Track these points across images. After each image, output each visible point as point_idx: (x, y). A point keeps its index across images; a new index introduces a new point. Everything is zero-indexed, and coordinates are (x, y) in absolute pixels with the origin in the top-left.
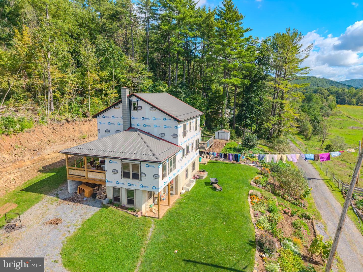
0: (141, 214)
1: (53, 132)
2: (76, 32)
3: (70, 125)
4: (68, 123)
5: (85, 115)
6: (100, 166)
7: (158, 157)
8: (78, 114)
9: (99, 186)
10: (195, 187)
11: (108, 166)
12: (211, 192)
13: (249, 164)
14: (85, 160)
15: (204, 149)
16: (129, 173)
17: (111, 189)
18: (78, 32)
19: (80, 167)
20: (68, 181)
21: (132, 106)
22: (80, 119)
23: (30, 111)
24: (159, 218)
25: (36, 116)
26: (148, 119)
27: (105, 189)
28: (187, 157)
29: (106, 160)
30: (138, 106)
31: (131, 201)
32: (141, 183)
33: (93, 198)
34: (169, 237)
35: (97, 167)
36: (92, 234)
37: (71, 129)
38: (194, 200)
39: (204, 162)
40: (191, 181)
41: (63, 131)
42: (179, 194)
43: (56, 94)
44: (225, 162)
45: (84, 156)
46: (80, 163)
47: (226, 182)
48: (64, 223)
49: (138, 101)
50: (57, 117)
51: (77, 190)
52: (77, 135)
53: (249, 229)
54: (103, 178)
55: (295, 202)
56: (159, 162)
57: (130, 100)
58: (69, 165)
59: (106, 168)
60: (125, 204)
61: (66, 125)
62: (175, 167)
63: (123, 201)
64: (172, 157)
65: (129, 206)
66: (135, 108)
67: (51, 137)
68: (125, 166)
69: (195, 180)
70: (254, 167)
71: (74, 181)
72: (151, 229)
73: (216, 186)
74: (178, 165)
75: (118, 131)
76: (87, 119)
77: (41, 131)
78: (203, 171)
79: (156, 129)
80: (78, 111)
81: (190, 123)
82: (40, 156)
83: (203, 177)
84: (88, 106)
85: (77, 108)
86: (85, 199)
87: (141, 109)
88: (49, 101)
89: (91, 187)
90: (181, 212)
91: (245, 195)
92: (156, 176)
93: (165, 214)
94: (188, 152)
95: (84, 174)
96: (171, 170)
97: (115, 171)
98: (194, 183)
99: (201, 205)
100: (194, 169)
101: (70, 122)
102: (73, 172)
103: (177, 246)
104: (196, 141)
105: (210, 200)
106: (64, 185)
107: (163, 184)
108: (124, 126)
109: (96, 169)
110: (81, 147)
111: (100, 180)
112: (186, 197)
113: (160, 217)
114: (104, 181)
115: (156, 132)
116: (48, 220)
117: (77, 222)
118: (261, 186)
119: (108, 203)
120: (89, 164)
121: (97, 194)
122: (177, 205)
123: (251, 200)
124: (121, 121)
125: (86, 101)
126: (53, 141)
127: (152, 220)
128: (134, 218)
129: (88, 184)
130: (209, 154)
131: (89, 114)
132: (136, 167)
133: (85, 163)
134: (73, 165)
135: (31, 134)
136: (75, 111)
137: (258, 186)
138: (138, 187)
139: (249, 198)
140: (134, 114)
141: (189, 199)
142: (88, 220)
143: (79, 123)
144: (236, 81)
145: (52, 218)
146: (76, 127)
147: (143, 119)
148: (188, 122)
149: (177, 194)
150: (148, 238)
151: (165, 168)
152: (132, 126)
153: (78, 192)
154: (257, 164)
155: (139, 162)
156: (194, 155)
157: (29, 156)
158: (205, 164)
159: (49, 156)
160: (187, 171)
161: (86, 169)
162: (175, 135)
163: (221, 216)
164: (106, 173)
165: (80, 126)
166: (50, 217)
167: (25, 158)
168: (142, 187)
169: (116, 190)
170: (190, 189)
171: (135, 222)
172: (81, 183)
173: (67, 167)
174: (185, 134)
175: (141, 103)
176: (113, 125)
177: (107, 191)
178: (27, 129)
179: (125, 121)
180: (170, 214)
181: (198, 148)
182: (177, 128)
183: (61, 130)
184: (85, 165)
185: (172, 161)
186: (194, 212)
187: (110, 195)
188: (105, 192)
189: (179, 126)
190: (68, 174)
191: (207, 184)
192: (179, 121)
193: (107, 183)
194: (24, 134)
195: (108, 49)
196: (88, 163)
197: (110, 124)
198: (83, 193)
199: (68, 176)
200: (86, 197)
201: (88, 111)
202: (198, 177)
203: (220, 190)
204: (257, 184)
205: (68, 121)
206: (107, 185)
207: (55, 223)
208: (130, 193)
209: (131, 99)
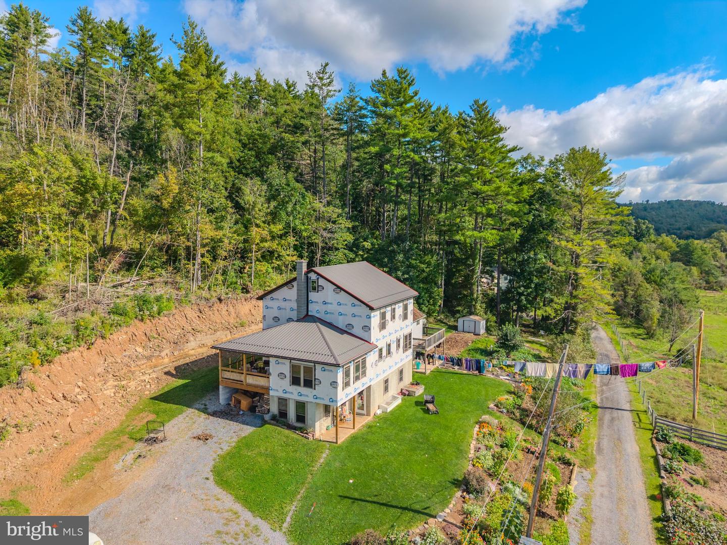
0: (313, 436)
1: (198, 316)
2: (238, 157)
3: (222, 305)
4: (220, 302)
5: (245, 290)
6: (264, 368)
7: (338, 358)
8: (235, 289)
9: (261, 395)
10: (399, 407)
11: (273, 368)
12: (421, 414)
13: (501, 377)
14: (244, 359)
15: (424, 348)
16: (300, 378)
17: (276, 400)
18: (242, 157)
19: (236, 369)
20: (220, 387)
21: (310, 285)
22: (238, 296)
23: (170, 286)
24: (337, 443)
25: (177, 292)
26: (331, 304)
27: (268, 400)
28: (389, 361)
29: (271, 359)
30: (318, 286)
31: (301, 418)
32: (314, 392)
33: (251, 412)
34: (345, 465)
35: (259, 370)
36: (249, 454)
37: (224, 312)
38: (392, 424)
39: (424, 371)
40: (394, 398)
41: (213, 314)
42: (372, 414)
43: (205, 260)
44: (460, 371)
45: (243, 353)
46: (236, 363)
47: (450, 402)
48: (215, 439)
49: (318, 278)
50: (205, 294)
51: (231, 400)
52: (232, 321)
53: (459, 466)
54: (267, 385)
55: (557, 439)
56: (337, 365)
57: (307, 277)
58: (223, 366)
59: (271, 371)
60: (293, 421)
61: (217, 306)
62: (364, 373)
63: (291, 418)
64: (360, 359)
65: (299, 425)
66: (314, 289)
67: (197, 323)
68: (295, 369)
69: (400, 397)
70: (508, 381)
71: (228, 387)
72: (324, 455)
73: (430, 406)
74: (370, 371)
75: (290, 320)
76: (248, 295)
77: (183, 315)
78: (416, 384)
79: (341, 317)
80: (236, 283)
81: (394, 310)
82: (182, 351)
83: (415, 392)
84: (250, 276)
85: (234, 280)
86: (241, 413)
87: (321, 289)
88: (194, 268)
89: (250, 397)
90: (369, 438)
91: (472, 420)
92: (334, 384)
93: (346, 439)
94: (389, 352)
95: (242, 377)
96: (357, 378)
97: (282, 375)
98: (399, 401)
99: (401, 431)
100: (401, 379)
101: (223, 302)
102: (227, 375)
103: (354, 476)
104: (406, 337)
105: (418, 425)
106: (213, 393)
107: (343, 395)
108: (299, 312)
109: (258, 372)
110: (240, 341)
111: (263, 388)
112: (381, 419)
113: (339, 442)
114: (268, 389)
115: (341, 323)
116: (195, 435)
117: (231, 439)
118: (505, 411)
119: (272, 420)
120: (249, 365)
121: (257, 406)
122: (365, 429)
123: (478, 429)
124: (295, 306)
125: (248, 267)
126: (199, 329)
127: (327, 445)
128: (305, 441)
129: (246, 393)
130: (432, 357)
131: (251, 289)
132: (309, 371)
133: (244, 363)
134: (227, 366)
135: (171, 318)
136: (231, 284)
137: (500, 412)
138: (310, 399)
139: (477, 426)
140: (313, 296)
141: (385, 423)
142: (245, 437)
143: (235, 302)
144: (490, 235)
145: (200, 433)
146: (231, 309)
147: (325, 303)
148: (389, 309)
149: (368, 414)
150: (318, 465)
151: (347, 374)
152: (310, 313)
153: (232, 403)
154: (514, 377)
155: (313, 364)
156: (404, 358)
157: (167, 351)
158: (425, 373)
159: (192, 352)
160: (386, 381)
161: (244, 372)
162: (367, 328)
163: (426, 446)
164: (270, 377)
165: (237, 307)
166: (199, 432)
167: (163, 354)
168: (316, 398)
169: (283, 402)
170: (390, 409)
171: (304, 445)
172: (236, 391)
173: (220, 368)
174: (383, 326)
175: (321, 282)
176: (284, 310)
177: (271, 402)
178: (165, 312)
179: (301, 306)
180: (354, 439)
181: (410, 347)
182: (369, 317)
183: (210, 313)
184: (244, 366)
185: (359, 365)
186: (388, 438)
187: (274, 408)
188: (268, 404)
189: (372, 314)
190: (220, 377)
191: (418, 403)
192: (372, 309)
193: (270, 391)
194: (162, 318)
195: (283, 189)
196: (247, 363)
197: (279, 308)
198: (239, 405)
199: (220, 380)
200: (243, 411)
201: (249, 284)
202: (407, 393)
203: (437, 413)
204: (500, 408)
205: (220, 300)
206: (271, 394)
207: (204, 438)
208: (301, 406)
209: (309, 275)
